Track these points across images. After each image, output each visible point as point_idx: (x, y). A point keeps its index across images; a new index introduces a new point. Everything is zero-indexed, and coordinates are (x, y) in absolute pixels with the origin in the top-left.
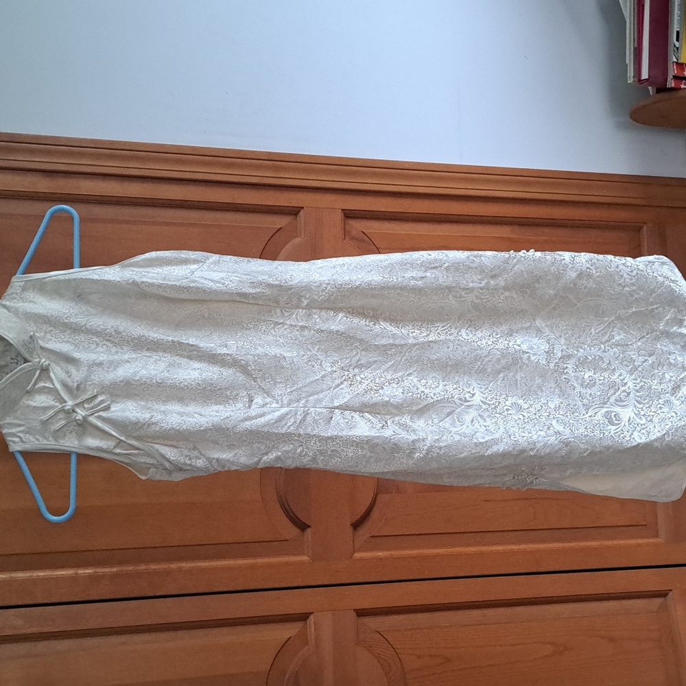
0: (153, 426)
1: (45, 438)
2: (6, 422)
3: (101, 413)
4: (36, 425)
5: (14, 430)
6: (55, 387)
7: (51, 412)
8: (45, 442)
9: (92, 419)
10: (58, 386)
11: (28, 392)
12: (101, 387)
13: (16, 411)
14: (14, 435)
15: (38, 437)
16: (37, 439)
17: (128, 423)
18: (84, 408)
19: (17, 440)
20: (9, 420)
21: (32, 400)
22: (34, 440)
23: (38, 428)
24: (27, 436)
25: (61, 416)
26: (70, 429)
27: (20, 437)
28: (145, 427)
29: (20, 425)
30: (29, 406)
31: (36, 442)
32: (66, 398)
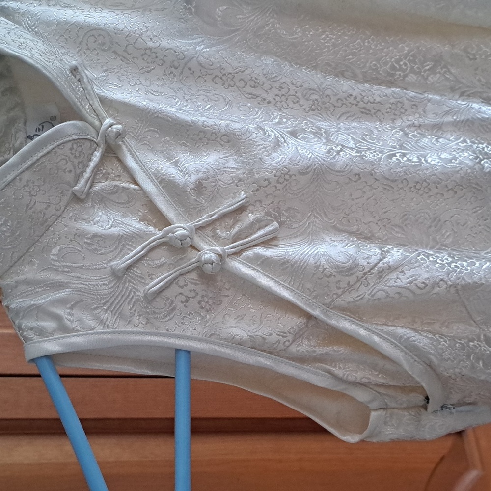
0: (394, 276)
1: (121, 316)
2: (22, 277)
3: (260, 250)
4: (99, 282)
5: (42, 300)
6: (142, 189)
7: (137, 249)
8: (122, 326)
9: (238, 265)
10: (150, 187)
11: (76, 199)
12: (256, 187)
13: (48, 249)
14: (39, 311)
15: (104, 316)
16: (101, 322)
17: (329, 270)
18: (216, 237)
19: (49, 325)
20: (28, 272)
21: (87, 221)
22: (93, 323)
23: (105, 290)
24: (77, 313)
25: (162, 257)
26: (186, 291)
27: (57, 318)
28: (371, 279)
29: (60, 286)
30: (80, 235)
31: (99, 329)
32: (170, 214)
